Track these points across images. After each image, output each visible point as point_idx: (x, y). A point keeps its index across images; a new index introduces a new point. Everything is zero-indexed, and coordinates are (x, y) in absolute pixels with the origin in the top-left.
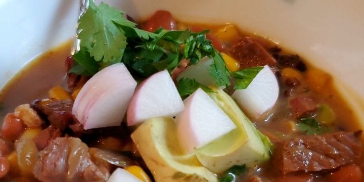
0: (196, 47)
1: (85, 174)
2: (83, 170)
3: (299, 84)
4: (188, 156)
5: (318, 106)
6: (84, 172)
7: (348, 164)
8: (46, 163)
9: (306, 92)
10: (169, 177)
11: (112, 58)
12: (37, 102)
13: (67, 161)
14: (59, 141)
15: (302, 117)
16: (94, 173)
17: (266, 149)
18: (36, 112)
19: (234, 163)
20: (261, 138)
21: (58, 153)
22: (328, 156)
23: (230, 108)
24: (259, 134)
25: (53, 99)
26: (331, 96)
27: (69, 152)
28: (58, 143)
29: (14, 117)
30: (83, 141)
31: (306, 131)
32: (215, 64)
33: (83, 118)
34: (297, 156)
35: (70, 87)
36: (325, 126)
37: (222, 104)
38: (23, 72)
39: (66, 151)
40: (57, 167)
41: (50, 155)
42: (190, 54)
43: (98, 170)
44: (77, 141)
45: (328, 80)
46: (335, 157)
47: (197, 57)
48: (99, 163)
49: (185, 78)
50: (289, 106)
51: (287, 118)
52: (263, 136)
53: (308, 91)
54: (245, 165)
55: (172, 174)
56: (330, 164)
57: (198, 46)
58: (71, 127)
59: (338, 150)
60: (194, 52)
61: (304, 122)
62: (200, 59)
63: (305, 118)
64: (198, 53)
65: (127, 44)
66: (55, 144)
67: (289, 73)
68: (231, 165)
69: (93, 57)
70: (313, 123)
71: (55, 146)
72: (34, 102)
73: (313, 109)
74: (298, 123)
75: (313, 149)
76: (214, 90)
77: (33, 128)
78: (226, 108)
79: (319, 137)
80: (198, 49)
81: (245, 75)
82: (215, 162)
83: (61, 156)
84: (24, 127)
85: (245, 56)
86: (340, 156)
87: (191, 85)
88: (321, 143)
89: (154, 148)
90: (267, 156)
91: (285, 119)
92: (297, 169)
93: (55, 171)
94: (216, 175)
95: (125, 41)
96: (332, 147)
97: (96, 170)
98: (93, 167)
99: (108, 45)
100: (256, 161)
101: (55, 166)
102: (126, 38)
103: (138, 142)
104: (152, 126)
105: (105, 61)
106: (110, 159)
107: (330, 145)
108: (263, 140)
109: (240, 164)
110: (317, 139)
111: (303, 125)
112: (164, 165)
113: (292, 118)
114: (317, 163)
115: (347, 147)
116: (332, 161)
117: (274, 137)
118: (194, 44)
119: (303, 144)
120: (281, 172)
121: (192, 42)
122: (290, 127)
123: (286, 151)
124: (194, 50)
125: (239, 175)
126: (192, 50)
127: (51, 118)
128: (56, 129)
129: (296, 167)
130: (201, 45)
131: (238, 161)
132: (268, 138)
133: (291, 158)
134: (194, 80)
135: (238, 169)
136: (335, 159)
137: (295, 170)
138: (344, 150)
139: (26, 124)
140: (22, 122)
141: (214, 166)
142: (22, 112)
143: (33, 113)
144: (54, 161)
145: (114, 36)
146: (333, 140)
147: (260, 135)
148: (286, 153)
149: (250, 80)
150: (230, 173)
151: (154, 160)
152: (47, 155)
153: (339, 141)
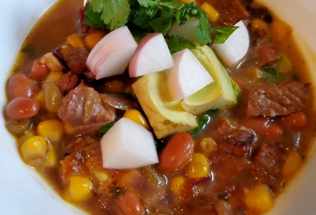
0: (186, 12)
1: (97, 118)
2: (96, 114)
3: (265, 34)
4: (174, 102)
5: (279, 57)
6: (97, 115)
7: (296, 112)
8: (68, 109)
9: (270, 42)
10: (161, 122)
11: (118, 22)
12: (58, 51)
13: (83, 107)
14: (77, 90)
15: (266, 66)
16: (104, 116)
17: (235, 95)
18: (57, 59)
19: (210, 108)
20: (232, 84)
21: (77, 101)
22: (282, 104)
23: (209, 61)
24: (231, 80)
25: (70, 45)
26: (289, 47)
27: (85, 100)
28: (77, 93)
29: (40, 64)
30: (96, 89)
31: (267, 78)
32: (200, 26)
33: (95, 70)
34: (259, 104)
35: (83, 33)
36: (282, 74)
37: (204, 57)
38: (45, 16)
39: (82, 99)
40: (76, 113)
41: (71, 103)
42: (181, 18)
43: (107, 113)
44: (91, 91)
45: (289, 31)
46: (287, 106)
47: (186, 20)
48: (108, 107)
49: (175, 35)
50: (256, 55)
51: (253, 66)
52: (234, 82)
53: (272, 41)
54: (218, 109)
55: (163, 120)
56: (283, 111)
57: (188, 11)
58: (85, 74)
59: (290, 100)
60: (184, 16)
61: (266, 70)
62: (188, 21)
63: (267, 67)
64: (187, 17)
65: (130, 10)
66: (75, 94)
67: (258, 24)
68: (207, 109)
69: (103, 21)
70: (273, 72)
71: (74, 95)
72: (56, 50)
73: (274, 60)
74: (261, 70)
75: (271, 98)
76: (198, 47)
77: (55, 72)
78: (206, 62)
79: (277, 89)
80: (187, 13)
81: (224, 32)
82: (195, 108)
83: (79, 103)
84: (48, 71)
85: (224, 8)
86: (291, 105)
87: (180, 42)
88: (279, 94)
89: (150, 98)
90: (235, 102)
91: (252, 67)
92: (258, 115)
93: (74, 116)
94: (195, 117)
95: (129, 8)
96: (286, 98)
97: (106, 114)
98: (104, 111)
99: (115, 11)
100: (227, 106)
101: (75, 111)
102: (129, 5)
103: (137, 92)
104: (148, 80)
105: (113, 24)
106: (116, 105)
107: (285, 96)
108: (234, 87)
109: (214, 108)
110: (275, 91)
111: (265, 72)
112: (157, 112)
113: (257, 66)
114: (273, 110)
115: (298, 99)
116: (285, 109)
117: (242, 83)
118: (185, 10)
119: (265, 94)
120: (245, 115)
121: (183, 8)
122: (255, 74)
123: (251, 99)
124: (184, 14)
125: (213, 115)
126: (183, 15)
127: (69, 64)
128: (74, 75)
129: (257, 113)
130: (190, 11)
131: (213, 107)
132: (237, 85)
133: (254, 106)
134: (183, 37)
135: (213, 112)
136: (287, 107)
137: (256, 115)
138: (295, 101)
139: (50, 69)
140: (47, 67)
141: (195, 110)
142: (47, 60)
143: (55, 61)
144: (74, 108)
145: (120, 4)
146: (287, 92)
147: (231, 82)
148: (250, 101)
149: (227, 36)
150: (206, 115)
151: (149, 108)
152: (69, 102)
153: (292, 93)
